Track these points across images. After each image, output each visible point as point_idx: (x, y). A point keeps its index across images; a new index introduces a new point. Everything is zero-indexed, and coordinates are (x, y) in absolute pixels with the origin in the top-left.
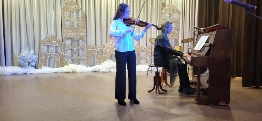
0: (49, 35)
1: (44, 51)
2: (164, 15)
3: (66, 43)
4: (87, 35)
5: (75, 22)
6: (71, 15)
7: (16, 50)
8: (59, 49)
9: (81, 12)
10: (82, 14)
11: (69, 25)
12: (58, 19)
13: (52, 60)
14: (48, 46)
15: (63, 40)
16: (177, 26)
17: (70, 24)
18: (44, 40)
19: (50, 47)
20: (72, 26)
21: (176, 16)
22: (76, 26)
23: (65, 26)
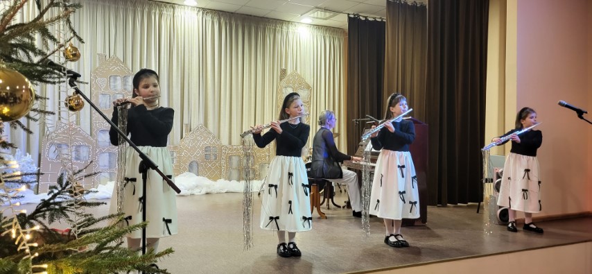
3: (100, 139)
6: (111, 84)
8: (84, 153)
11: (106, 103)
14: (59, 146)
15: (94, 133)
17: (108, 100)
18: (51, 133)
19: (64, 147)
21: (304, 94)
23: (98, 104)
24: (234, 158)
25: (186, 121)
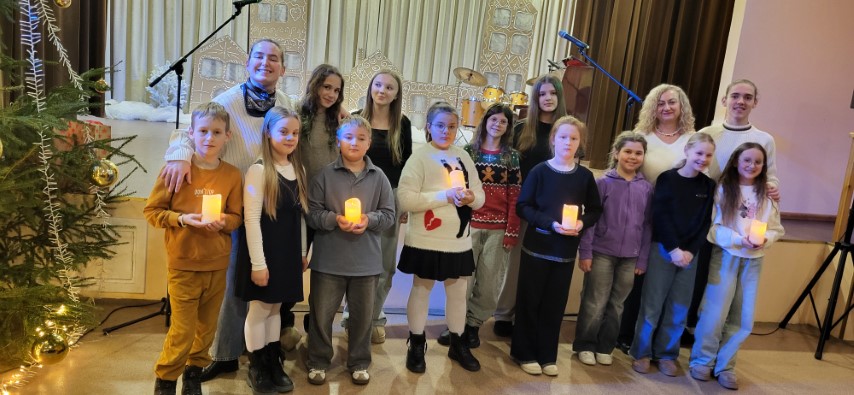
1: (204, 73)
2: (496, 13)
4: (307, 43)
7: (139, 64)
8: (239, 72)
11: (266, 15)
14: (214, 63)
16: (526, 45)
17: (269, 12)
19: (218, 63)
20: (275, 18)
21: (525, 20)
22: (283, 20)
23: (257, 16)
24: (418, 98)
25: (360, 45)
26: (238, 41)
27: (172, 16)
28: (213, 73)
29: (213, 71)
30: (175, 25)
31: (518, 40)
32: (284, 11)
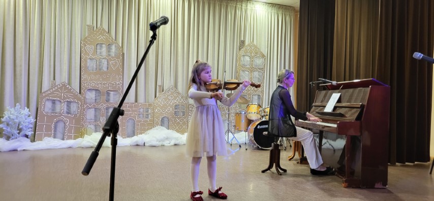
0: (58, 81)
1: (46, 110)
2: (242, 58)
3: (87, 97)
4: (123, 84)
5: (105, 62)
6: (98, 51)
8: (74, 108)
9: (115, 46)
10: (116, 50)
11: (93, 67)
12: (75, 56)
13: (61, 125)
14: (54, 102)
15: (82, 91)
16: (261, 77)
17: (95, 64)
18: (47, 91)
19: (57, 103)
20: (99, 69)
21: (259, 61)
22: (105, 69)
23: (86, 67)
26: (73, 85)
27: (21, 70)
28: (53, 110)
29: (53, 109)
30: (23, 76)
31: (256, 74)
32: (106, 63)
